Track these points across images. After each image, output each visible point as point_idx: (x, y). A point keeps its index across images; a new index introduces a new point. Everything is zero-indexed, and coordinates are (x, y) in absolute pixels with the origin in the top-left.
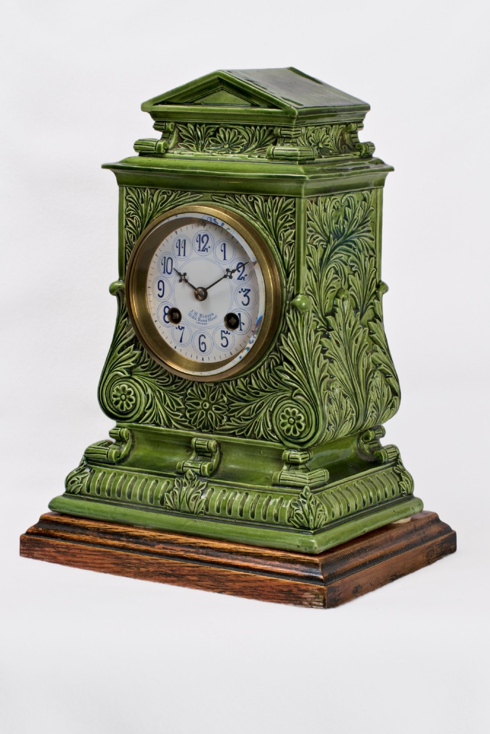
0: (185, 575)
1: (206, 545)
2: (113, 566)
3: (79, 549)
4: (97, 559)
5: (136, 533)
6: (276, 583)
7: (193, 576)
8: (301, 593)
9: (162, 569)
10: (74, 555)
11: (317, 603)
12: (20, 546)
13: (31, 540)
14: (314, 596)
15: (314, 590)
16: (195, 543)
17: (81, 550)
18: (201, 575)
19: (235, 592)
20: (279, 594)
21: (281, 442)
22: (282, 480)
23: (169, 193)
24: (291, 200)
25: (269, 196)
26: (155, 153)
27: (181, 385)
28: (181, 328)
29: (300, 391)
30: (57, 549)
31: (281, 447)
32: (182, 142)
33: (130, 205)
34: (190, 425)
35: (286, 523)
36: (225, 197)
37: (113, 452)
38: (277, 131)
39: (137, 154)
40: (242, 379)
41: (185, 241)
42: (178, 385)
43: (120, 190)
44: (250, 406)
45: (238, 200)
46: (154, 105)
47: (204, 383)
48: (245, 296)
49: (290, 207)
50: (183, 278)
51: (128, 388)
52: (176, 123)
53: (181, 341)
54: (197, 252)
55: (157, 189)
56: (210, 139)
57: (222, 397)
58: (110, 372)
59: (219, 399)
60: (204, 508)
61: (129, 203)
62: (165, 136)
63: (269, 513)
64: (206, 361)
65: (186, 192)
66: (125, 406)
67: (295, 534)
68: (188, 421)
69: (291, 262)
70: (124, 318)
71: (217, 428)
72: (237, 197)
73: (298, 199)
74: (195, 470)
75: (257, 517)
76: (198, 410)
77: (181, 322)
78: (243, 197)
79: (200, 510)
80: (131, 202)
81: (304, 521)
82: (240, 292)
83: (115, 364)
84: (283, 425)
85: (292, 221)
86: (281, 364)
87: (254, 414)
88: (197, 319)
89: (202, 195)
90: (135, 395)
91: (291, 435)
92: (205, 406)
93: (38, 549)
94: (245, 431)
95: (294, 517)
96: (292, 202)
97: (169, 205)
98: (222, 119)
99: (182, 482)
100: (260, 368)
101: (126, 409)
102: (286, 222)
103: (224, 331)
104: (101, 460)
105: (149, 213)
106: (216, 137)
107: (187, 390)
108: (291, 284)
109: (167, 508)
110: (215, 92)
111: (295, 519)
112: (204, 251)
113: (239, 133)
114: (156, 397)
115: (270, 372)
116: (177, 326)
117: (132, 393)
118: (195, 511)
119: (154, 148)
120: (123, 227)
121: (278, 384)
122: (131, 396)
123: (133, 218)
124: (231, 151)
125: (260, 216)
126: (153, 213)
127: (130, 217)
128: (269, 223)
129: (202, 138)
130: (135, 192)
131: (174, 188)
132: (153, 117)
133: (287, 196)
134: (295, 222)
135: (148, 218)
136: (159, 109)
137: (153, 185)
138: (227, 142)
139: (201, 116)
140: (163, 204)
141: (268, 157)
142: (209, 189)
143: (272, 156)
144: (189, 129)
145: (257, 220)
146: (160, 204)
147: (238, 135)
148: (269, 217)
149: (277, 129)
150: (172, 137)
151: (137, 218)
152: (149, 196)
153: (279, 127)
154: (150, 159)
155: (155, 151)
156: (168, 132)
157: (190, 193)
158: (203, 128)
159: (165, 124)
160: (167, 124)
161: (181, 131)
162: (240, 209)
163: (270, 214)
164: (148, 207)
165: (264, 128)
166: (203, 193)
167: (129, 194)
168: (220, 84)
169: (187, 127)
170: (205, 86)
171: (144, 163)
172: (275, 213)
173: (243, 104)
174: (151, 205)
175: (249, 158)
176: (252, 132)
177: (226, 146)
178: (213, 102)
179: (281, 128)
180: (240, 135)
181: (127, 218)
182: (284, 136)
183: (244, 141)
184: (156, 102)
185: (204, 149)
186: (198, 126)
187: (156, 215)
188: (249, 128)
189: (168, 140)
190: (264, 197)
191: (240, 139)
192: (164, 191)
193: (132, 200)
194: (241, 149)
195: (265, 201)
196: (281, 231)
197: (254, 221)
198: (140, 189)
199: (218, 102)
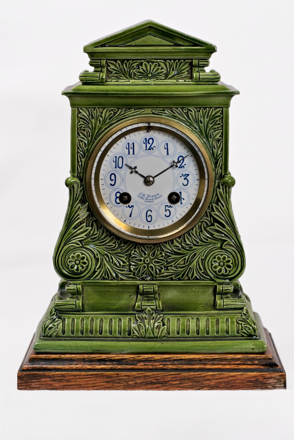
0: (168, 382)
1: (179, 358)
2: (104, 383)
3: (74, 376)
4: (90, 381)
5: (118, 358)
6: (245, 376)
7: (175, 381)
8: (267, 380)
9: (148, 380)
10: (68, 381)
11: (279, 385)
12: (18, 381)
13: (29, 375)
14: (277, 381)
15: (277, 377)
16: (169, 358)
17: (75, 376)
18: (182, 379)
19: (211, 387)
20: (248, 384)
21: (212, 279)
22: (225, 305)
23: (115, 110)
24: (220, 109)
25: (201, 108)
26: (97, 82)
27: (126, 248)
28: (130, 206)
29: (229, 242)
30: (53, 378)
31: (213, 283)
32: (112, 74)
33: (81, 121)
34: (134, 276)
35: (236, 335)
36: (164, 110)
37: (80, 302)
38: (196, 62)
39: (81, 83)
40: (177, 239)
41: (133, 143)
42: (122, 249)
43: (72, 110)
44: (185, 257)
45: (175, 112)
46: (95, 48)
47: (145, 244)
48: (185, 179)
49: (219, 114)
50: (133, 170)
51: (82, 255)
52: (107, 60)
53: (130, 216)
54: (145, 151)
55: (105, 108)
56: (135, 70)
57: (161, 253)
58: (65, 244)
59: (159, 255)
60: (166, 333)
61: (80, 120)
62: (97, 70)
63: (221, 330)
64: (152, 228)
65: (129, 109)
66: (80, 268)
67: (246, 341)
68: (132, 273)
69: (219, 153)
70: (78, 204)
71: (157, 276)
72: (174, 110)
73: (226, 108)
74: (152, 307)
75: (212, 333)
76: (140, 265)
77: (130, 202)
78: (179, 110)
79: (164, 335)
80: (81, 118)
81: (252, 332)
82: (181, 177)
83: (70, 238)
84: (215, 267)
85: (220, 124)
86: (213, 225)
87: (188, 263)
88: (145, 199)
89: (143, 110)
90: (87, 259)
91: (223, 274)
92: (147, 261)
93: (35, 381)
94: (181, 275)
95: (243, 329)
96: (220, 111)
97: (115, 118)
98: (151, 56)
99: (142, 317)
100: (192, 229)
101: (81, 270)
102: (215, 125)
103: (167, 206)
104: (70, 309)
105: (99, 126)
107: (131, 251)
108: (219, 168)
109: (134, 337)
110: (144, 37)
111: (244, 330)
112: (150, 150)
113: (159, 65)
114: (104, 260)
115: (202, 231)
116: (127, 205)
117: (86, 258)
118: (159, 336)
119: (98, 78)
120: (75, 137)
121: (209, 239)
122: (85, 260)
123: (84, 130)
124: (155, 78)
125: (194, 122)
126: (102, 125)
127: (81, 130)
128: (201, 127)
129: (127, 70)
130: (86, 111)
131: (119, 106)
132: (90, 56)
133: (217, 106)
134: (222, 124)
135: (98, 129)
136: (100, 50)
137: (102, 105)
138: (149, 72)
139: (133, 54)
140: (110, 118)
141: (195, 81)
142: (151, 105)
143: (198, 80)
144: (116, 64)
145: (190, 125)
146: (108, 118)
147: (158, 67)
148: (201, 123)
149: (195, 60)
150: (104, 71)
151: (88, 130)
152: (98, 114)
153: (197, 59)
154: (98, 87)
155: (99, 81)
156: (100, 67)
157: (133, 109)
158: (130, 63)
159: (101, 61)
160: (102, 61)
161: (109, 66)
162: (177, 118)
163: (202, 120)
164: (97, 121)
165: (181, 61)
166: (144, 109)
167: (80, 113)
168: (149, 31)
169: (116, 63)
170: (138, 32)
171: (94, 90)
172: (206, 119)
173: (167, 44)
174: (100, 120)
175: (178, 82)
176: (171, 64)
177: (149, 75)
178: (143, 44)
179: (199, 60)
180: (160, 67)
181: (79, 130)
182: (202, 66)
183: (164, 70)
184: (96, 46)
185: (132, 78)
186: (126, 61)
187: (104, 127)
188: (169, 61)
189: (102, 72)
190: (197, 109)
191: (160, 69)
192: (111, 109)
193: (84, 117)
194: (164, 77)
195: (197, 112)
196: (211, 132)
197: (188, 126)
198: (91, 109)
199: (146, 44)
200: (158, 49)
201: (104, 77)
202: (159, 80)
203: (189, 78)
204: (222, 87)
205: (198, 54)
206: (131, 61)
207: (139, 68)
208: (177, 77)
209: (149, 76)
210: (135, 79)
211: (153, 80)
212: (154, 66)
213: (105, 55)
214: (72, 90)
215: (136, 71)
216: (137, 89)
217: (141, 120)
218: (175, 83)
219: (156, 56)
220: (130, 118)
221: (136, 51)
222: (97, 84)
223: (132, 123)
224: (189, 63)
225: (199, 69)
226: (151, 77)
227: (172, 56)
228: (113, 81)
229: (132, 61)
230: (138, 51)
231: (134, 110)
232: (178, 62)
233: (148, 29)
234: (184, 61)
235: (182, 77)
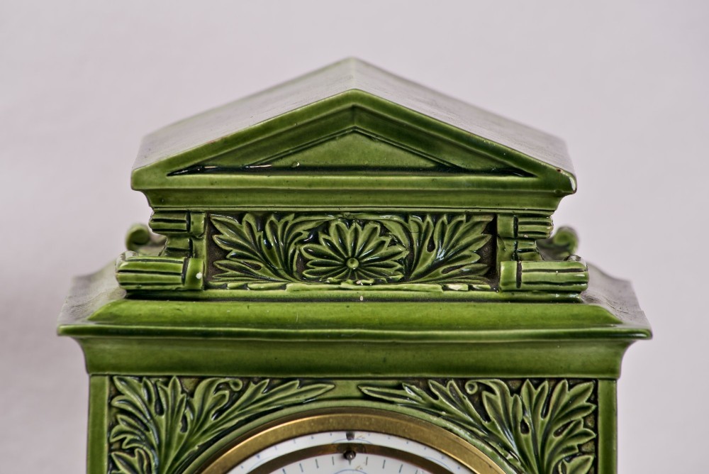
23: (236, 385)
24: (585, 385)
25: (523, 380)
26: (178, 291)
32: (226, 259)
33: (122, 420)
36: (400, 387)
38: (506, 225)
39: (122, 292)
43: (92, 386)
45: (437, 393)
46: (169, 175)
49: (583, 402)
52: (208, 213)
55: (202, 379)
56: (302, 248)
61: (119, 416)
62: (174, 246)
65: (285, 381)
72: (433, 385)
73: (606, 382)
78: (451, 385)
80: (123, 412)
85: (587, 434)
89: (331, 386)
96: (586, 390)
97: (236, 413)
98: (357, 203)
102: (571, 436)
105: (180, 437)
106: (318, 243)
110: (333, 139)
113: (385, 231)
119: (180, 278)
123: (131, 451)
124: (371, 277)
125: (499, 428)
126: (191, 435)
127: (121, 449)
128: (524, 443)
129: (277, 245)
130: (138, 388)
131: (250, 372)
132: (154, 202)
133: (576, 376)
134: (594, 435)
135: (177, 447)
136: (186, 184)
137: (193, 367)
138: (350, 253)
139: (298, 197)
140: (220, 412)
141: (503, 288)
142: (357, 371)
143: (514, 286)
144: (242, 227)
145: (490, 437)
146: (213, 412)
147: (381, 235)
148: (526, 430)
149: (505, 219)
150: (199, 248)
151: (142, 449)
152: (180, 396)
153: (510, 215)
154: (178, 307)
155: (181, 286)
156: (186, 236)
157: (298, 382)
158: (286, 223)
159: (189, 218)
160: (193, 217)
161: (218, 233)
162: (444, 413)
163: (526, 421)
164: (177, 422)
165: (459, 219)
166: (334, 381)
167: (119, 393)
168: (352, 121)
169: (240, 222)
170: (314, 125)
171: (166, 317)
172: (541, 419)
173: (412, 164)
174: (185, 418)
175: (447, 293)
176: (424, 228)
177: (352, 263)
178: (330, 163)
179: (516, 217)
180: (387, 236)
181: (115, 450)
182: (526, 236)
183: (400, 249)
184: (174, 169)
185: (295, 274)
186: (273, 218)
187: (198, 439)
188: (419, 219)
189: (191, 255)
190: (510, 383)
191: (386, 245)
192: (222, 380)
193: (130, 409)
194: (400, 270)
195: (512, 393)
196: (557, 460)
197: (482, 439)
198: (153, 380)
199: (342, 162)
200: (380, 183)
201: (199, 276)
202: (383, 283)
203: (486, 275)
204: (595, 313)
205: (514, 199)
206: (292, 216)
207: (316, 241)
208: (443, 272)
209: (350, 269)
210: (303, 279)
211: (365, 284)
212: (368, 234)
213: (205, 200)
214: (91, 320)
215: (306, 250)
216: (310, 316)
217: (323, 424)
218: (437, 296)
219: (375, 202)
220: (286, 411)
221: (308, 188)
222: (176, 294)
223: (294, 433)
224: (483, 226)
225: (516, 246)
226: (357, 269)
227: (426, 203)
228: (230, 285)
229: (295, 218)
230: (313, 188)
231: (301, 385)
232: (449, 222)
233: (348, 114)
234: (467, 221)
235: (463, 273)
